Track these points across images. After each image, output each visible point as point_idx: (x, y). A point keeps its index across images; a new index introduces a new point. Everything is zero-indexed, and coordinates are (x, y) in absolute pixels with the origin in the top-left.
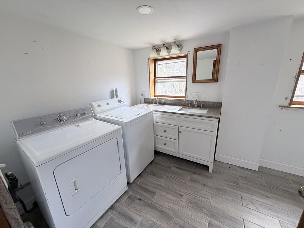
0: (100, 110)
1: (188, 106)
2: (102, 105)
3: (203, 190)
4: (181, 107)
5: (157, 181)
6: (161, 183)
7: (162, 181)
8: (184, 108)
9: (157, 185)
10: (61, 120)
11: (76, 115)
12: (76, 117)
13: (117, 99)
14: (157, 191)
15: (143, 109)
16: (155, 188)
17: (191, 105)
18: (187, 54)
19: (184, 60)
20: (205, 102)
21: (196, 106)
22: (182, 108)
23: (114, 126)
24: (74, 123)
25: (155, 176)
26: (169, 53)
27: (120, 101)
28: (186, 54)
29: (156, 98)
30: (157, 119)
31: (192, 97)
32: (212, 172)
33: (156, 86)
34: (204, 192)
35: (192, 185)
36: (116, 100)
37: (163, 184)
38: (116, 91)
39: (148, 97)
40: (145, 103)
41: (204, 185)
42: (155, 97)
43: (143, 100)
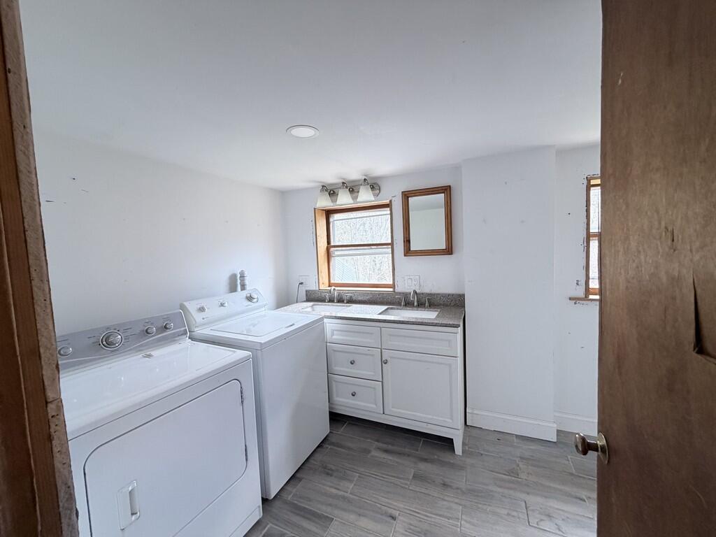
0: (203, 319)
1: (399, 304)
2: (208, 308)
3: (443, 500)
4: (386, 307)
5: (336, 488)
6: (344, 492)
7: (348, 488)
8: (392, 308)
9: (336, 497)
10: (109, 344)
11: (147, 331)
12: (145, 336)
13: (245, 293)
14: (336, 512)
15: (303, 314)
16: (330, 505)
17: (406, 302)
18: (391, 201)
19: (385, 213)
20: (434, 294)
21: (416, 304)
22: (388, 309)
23: (234, 352)
24: (139, 349)
25: (331, 475)
26: (355, 198)
27: (250, 298)
28: (387, 202)
29: (330, 290)
30: (333, 335)
31: (406, 286)
32: (461, 454)
33: (331, 264)
34: (445, 503)
35: (418, 489)
36: (240, 294)
37: (351, 493)
38: (242, 276)
39: (315, 289)
40: (308, 300)
41: (445, 485)
42: (329, 288)
43: (303, 295)
